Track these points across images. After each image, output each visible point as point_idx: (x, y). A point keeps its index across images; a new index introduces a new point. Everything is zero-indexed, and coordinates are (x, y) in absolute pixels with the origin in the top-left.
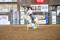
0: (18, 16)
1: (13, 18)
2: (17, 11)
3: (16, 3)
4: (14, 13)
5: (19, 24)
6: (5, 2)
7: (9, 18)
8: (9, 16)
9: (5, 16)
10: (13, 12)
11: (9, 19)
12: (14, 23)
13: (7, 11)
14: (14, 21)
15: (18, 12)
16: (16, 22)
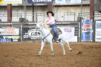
0: (91, 28)
1: (82, 31)
2: (89, 19)
3: (89, 5)
4: (84, 23)
5: (93, 42)
6: (69, 4)
7: (75, 31)
8: (75, 28)
9: (69, 27)
10: (82, 21)
11: (75, 33)
12: (84, 40)
13: (72, 18)
14: (84, 36)
15: (92, 20)
16: (88, 37)
